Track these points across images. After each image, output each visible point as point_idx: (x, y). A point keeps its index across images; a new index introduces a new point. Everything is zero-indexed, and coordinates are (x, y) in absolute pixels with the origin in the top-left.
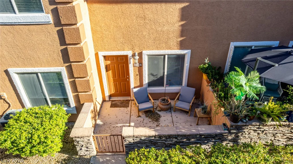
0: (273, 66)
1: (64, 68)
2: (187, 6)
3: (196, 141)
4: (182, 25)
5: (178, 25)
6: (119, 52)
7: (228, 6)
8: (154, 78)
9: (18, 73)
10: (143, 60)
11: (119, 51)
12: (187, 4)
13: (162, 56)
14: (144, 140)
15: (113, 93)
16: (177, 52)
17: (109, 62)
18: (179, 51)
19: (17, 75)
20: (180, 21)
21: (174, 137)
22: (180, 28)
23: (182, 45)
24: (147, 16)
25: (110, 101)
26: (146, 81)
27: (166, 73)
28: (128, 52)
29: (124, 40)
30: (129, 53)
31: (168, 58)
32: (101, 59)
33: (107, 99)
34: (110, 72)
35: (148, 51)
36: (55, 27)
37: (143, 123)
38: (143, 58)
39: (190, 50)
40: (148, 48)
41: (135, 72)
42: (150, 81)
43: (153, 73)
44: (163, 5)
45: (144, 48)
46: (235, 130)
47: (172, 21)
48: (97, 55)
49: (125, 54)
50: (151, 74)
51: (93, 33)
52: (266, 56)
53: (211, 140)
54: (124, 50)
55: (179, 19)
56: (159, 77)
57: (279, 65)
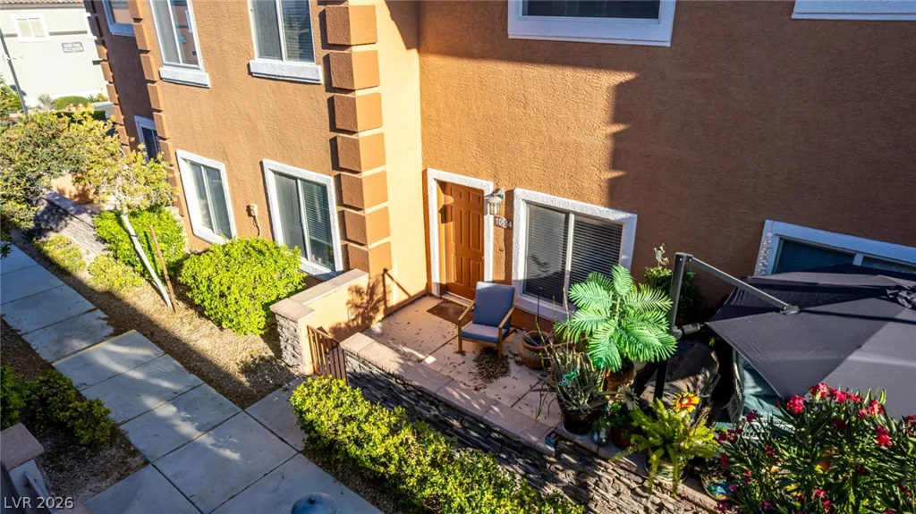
0: (777, 310)
1: (332, 179)
2: (628, 83)
3: (480, 441)
4: (616, 136)
5: (604, 132)
6: (467, 178)
7: (754, 95)
8: (539, 272)
9: (275, 172)
10: (515, 212)
11: (467, 175)
12: (629, 76)
13: (560, 214)
14: (377, 378)
15: (453, 281)
16: (597, 211)
17: (450, 200)
18: (602, 208)
19: (273, 174)
20: (608, 123)
21: (431, 399)
22: (609, 143)
23: (615, 195)
24: (530, 97)
25: (440, 298)
26: (520, 273)
27: (568, 268)
28: (485, 182)
29: (479, 149)
30: (487, 186)
31: (577, 222)
32: (433, 188)
33: (435, 291)
34: (451, 224)
35: (527, 191)
36: (326, 91)
37: (453, 369)
38: (515, 206)
39: (636, 216)
40: (530, 185)
41: (496, 239)
42: (532, 276)
43: (538, 256)
44: (568, 73)
45: (520, 179)
46: (574, 459)
47: (588, 121)
48: (424, 173)
49: (478, 186)
50: (532, 258)
51: (423, 122)
52: (816, 284)
53: (514, 456)
54: (476, 175)
55: (607, 118)
56: (551, 271)
57: (801, 311)
